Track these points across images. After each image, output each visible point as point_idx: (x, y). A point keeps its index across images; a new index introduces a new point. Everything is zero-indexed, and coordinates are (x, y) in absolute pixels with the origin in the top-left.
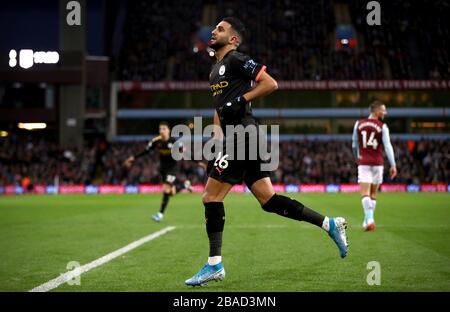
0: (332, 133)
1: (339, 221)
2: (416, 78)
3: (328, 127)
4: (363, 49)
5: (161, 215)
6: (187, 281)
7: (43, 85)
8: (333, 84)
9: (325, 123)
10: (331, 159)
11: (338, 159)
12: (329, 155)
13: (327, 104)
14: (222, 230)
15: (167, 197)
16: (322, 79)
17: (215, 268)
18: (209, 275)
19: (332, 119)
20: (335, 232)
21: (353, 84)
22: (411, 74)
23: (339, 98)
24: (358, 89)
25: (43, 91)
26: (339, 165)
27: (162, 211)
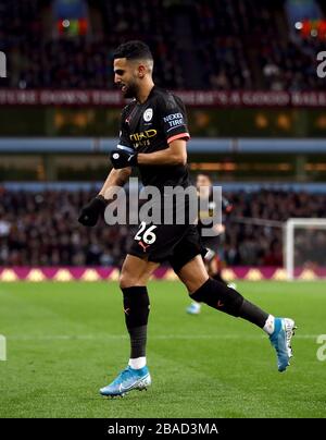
0: (46, 180)
1: (287, 323)
2: (188, 88)
3: (40, 169)
4: (99, 37)
6: (103, 390)
8: (49, 97)
9: (34, 163)
10: (43, 224)
11: (55, 224)
12: (40, 218)
13: (38, 131)
14: (146, 323)
16: (30, 87)
17: (140, 372)
18: (132, 382)
19: (45, 155)
20: (280, 336)
21: (83, 97)
22: (179, 80)
23: (59, 120)
24: (90, 105)
26: (59, 234)
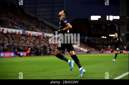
5: (115, 60)
7: (115, 25)
15: (116, 54)
25: (116, 26)
27: (115, 59)
